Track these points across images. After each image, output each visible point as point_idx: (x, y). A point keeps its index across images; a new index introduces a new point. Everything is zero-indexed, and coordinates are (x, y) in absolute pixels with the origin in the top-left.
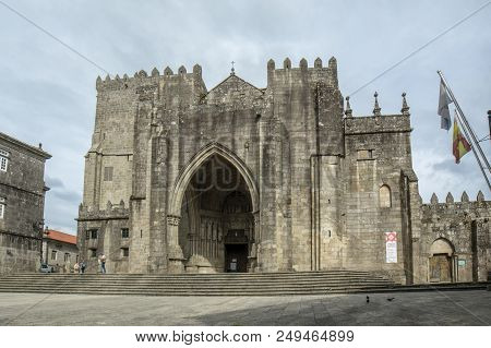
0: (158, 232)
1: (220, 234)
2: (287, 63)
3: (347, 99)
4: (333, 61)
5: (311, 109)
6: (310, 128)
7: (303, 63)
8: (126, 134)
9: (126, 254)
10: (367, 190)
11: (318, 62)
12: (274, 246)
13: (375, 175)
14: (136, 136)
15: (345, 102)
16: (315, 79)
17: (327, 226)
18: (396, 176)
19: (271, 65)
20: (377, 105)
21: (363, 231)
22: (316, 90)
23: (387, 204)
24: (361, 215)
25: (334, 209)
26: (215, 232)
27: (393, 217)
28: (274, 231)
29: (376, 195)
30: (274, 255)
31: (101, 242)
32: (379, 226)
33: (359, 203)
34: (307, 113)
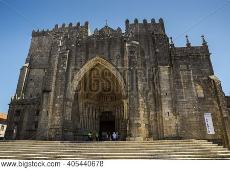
0: (57, 111)
1: (97, 114)
2: (136, 21)
3: (171, 38)
4: (161, 20)
5: (151, 43)
6: (151, 53)
7: (145, 21)
8: (45, 58)
9: (36, 127)
10: (188, 87)
11: (153, 20)
12: (139, 122)
13: (192, 79)
14: (50, 57)
15: (170, 40)
16: (152, 28)
17: (166, 109)
18: (205, 80)
19: (127, 22)
20: (188, 41)
21: (189, 112)
22: (153, 34)
23: (202, 96)
24: (187, 102)
25: (170, 99)
26: (94, 113)
27: (207, 104)
28: (139, 111)
29: (194, 91)
30: (139, 128)
31: (22, 118)
32: (199, 110)
33: (184, 96)
34: (149, 45)
